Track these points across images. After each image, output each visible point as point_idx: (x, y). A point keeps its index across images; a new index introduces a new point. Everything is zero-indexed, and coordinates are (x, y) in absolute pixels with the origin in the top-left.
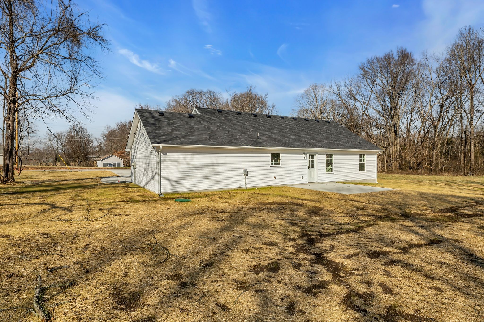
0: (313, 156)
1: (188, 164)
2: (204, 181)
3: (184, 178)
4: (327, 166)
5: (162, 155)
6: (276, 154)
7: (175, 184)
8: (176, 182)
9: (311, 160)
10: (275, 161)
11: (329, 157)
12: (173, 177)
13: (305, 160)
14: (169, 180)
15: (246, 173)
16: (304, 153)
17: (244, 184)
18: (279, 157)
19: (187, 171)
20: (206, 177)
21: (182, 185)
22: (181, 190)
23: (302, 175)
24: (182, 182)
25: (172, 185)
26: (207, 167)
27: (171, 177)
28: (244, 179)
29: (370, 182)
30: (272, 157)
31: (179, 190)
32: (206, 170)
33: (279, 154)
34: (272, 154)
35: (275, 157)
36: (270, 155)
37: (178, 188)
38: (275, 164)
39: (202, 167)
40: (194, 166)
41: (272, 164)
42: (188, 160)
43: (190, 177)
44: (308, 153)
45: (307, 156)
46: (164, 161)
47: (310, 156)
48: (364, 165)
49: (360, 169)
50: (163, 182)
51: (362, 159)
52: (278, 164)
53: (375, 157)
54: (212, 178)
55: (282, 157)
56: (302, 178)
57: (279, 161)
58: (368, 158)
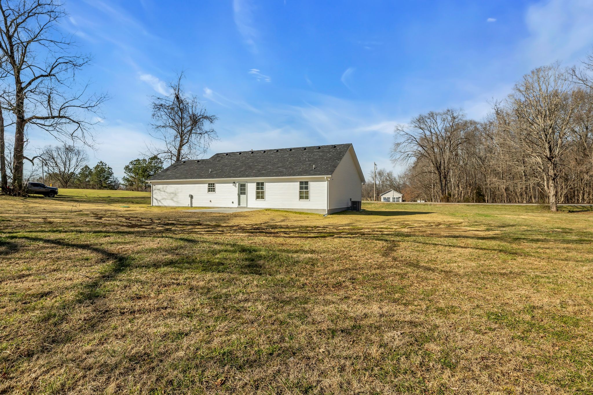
0: (245, 185)
1: (164, 191)
2: (171, 201)
3: (163, 199)
4: (258, 193)
6: (211, 184)
7: (159, 202)
9: (243, 188)
10: (212, 189)
11: (260, 186)
12: (158, 198)
13: (235, 188)
14: (157, 200)
15: (192, 197)
16: (234, 183)
17: (190, 205)
18: (214, 186)
19: (164, 195)
20: (172, 199)
21: (162, 203)
23: (232, 201)
24: (162, 201)
26: (173, 193)
28: (190, 201)
29: (316, 212)
30: (209, 186)
32: (172, 195)
33: (214, 184)
34: (209, 184)
35: (211, 186)
36: (207, 185)
37: (160, 204)
38: (212, 191)
39: (170, 193)
40: (167, 193)
41: (209, 191)
42: (164, 189)
43: (165, 199)
44: (238, 182)
45: (237, 184)
46: (155, 189)
47: (241, 185)
48: (307, 193)
49: (301, 197)
50: (154, 200)
51: (304, 186)
52: (214, 191)
53: (325, 184)
54: (175, 199)
55: (217, 186)
56: (233, 203)
57: (214, 189)
58: (312, 185)
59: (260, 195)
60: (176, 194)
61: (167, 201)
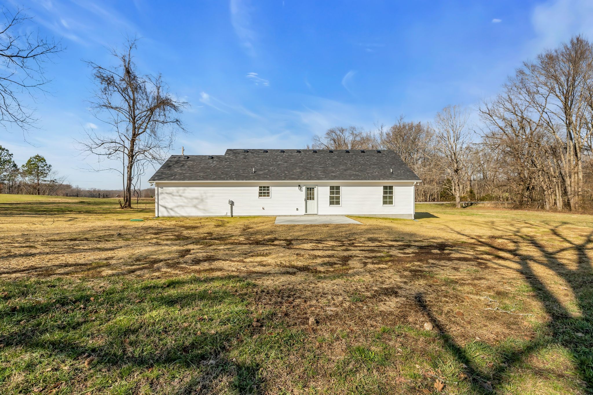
0: (313, 188)
1: (180, 196)
2: (194, 209)
3: (177, 207)
4: (331, 198)
5: (159, 188)
6: (264, 187)
7: (170, 211)
8: (171, 209)
9: (310, 193)
10: (264, 193)
11: (335, 191)
12: (169, 206)
13: (302, 192)
14: (165, 208)
15: (232, 204)
16: (299, 186)
17: (230, 213)
18: (269, 190)
19: (179, 201)
20: (195, 207)
21: (176, 212)
22: (174, 215)
23: (297, 207)
24: (176, 209)
25: (168, 211)
26: (197, 198)
27: (167, 205)
28: (230, 209)
29: (401, 218)
30: (260, 190)
31: (172, 215)
32: (195, 202)
33: (268, 187)
34: (261, 187)
35: (264, 190)
36: (258, 188)
37: (172, 214)
38: (264, 196)
39: (192, 199)
40: (186, 198)
41: (260, 196)
42: (180, 193)
43: (182, 206)
44: (304, 186)
45: (304, 188)
46: (162, 193)
47: (308, 188)
48: (391, 198)
49: (385, 203)
50: (161, 208)
51: (388, 191)
52: (269, 196)
53: (412, 189)
54: (200, 206)
55: (272, 189)
56: (297, 209)
57: (268, 193)
58: (396, 190)
59: (335, 200)
60: (202, 200)
61: (186, 209)
